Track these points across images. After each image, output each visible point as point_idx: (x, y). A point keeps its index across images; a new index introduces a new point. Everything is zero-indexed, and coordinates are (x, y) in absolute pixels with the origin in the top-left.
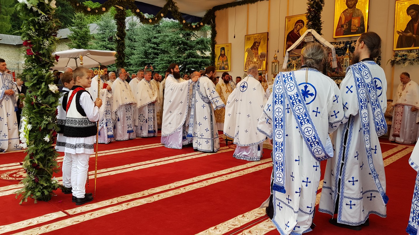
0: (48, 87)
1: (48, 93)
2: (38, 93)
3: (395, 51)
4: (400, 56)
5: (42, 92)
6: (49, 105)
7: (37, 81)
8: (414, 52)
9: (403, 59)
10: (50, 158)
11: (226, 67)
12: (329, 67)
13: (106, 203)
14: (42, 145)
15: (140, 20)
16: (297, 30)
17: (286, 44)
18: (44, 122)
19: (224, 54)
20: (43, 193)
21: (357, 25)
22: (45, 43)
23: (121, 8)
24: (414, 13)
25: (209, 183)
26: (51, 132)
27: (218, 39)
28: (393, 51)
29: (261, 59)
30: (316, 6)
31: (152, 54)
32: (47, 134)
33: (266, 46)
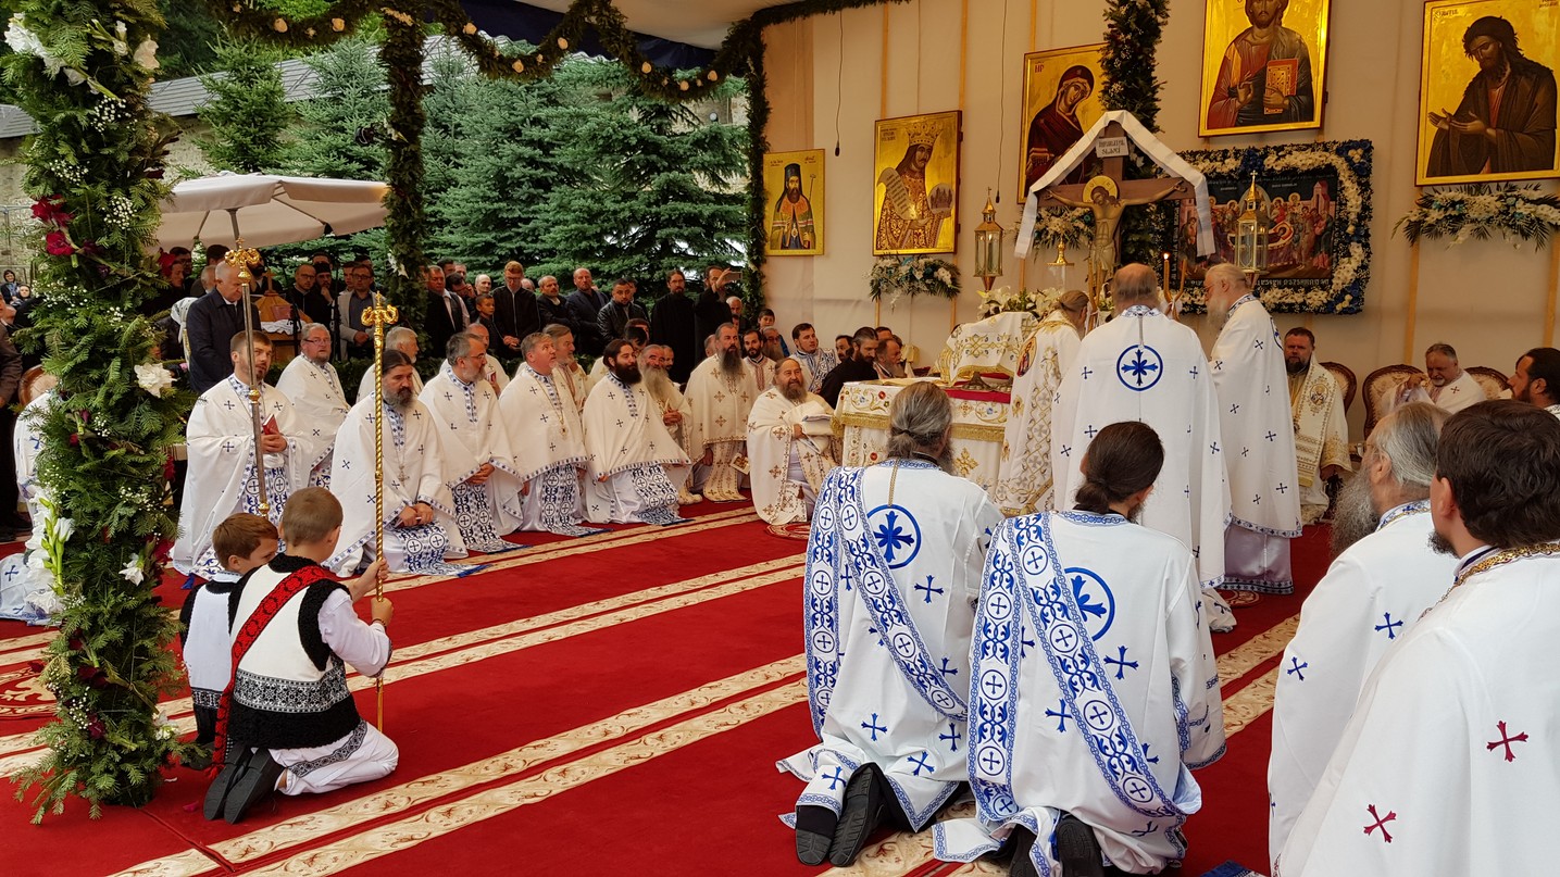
0: (133, 376)
1: (135, 396)
2: (97, 401)
3: (1422, 186)
4: (1440, 207)
5: (109, 395)
6: (139, 443)
7: (91, 353)
8: (1490, 192)
9: (1450, 215)
10: (148, 643)
11: (807, 237)
12: (1182, 242)
13: (366, 806)
14: (116, 594)
15: (481, 64)
16: (1065, 101)
17: (1028, 154)
18: (120, 510)
19: (799, 191)
20: (122, 777)
21: (1286, 91)
22: (116, 206)
23: (406, 19)
24: (1491, 47)
25: (751, 712)
26: (150, 545)
27: (772, 133)
28: (1416, 186)
29: (934, 211)
30: (1135, 22)
31: (523, 183)
32: (133, 551)
33: (955, 162)
